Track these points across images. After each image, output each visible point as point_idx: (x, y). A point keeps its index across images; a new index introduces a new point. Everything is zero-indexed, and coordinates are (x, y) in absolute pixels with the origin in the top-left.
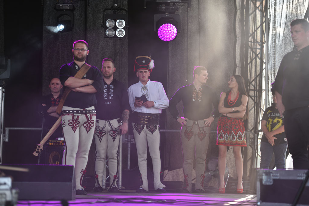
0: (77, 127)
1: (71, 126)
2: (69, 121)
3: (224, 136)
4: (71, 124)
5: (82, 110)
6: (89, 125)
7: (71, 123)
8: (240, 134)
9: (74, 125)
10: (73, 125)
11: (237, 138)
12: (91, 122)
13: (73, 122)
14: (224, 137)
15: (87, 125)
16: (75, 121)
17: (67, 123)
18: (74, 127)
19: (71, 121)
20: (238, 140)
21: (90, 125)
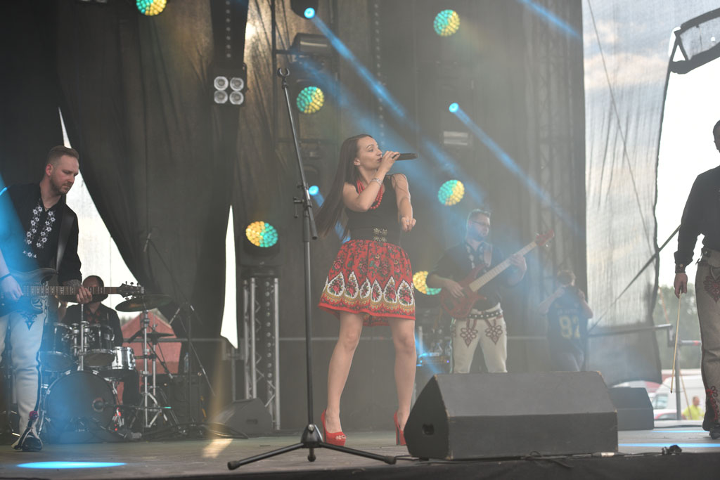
0: (473, 338)
1: (464, 337)
2: (461, 330)
3: (357, 287)
4: (463, 335)
5: (480, 313)
6: (494, 333)
7: (464, 333)
8: (404, 287)
9: (469, 336)
10: (467, 336)
11: (385, 295)
12: (496, 329)
13: (467, 331)
14: (357, 290)
15: (492, 334)
16: (470, 331)
17: (459, 332)
18: (468, 338)
19: (464, 331)
20: (386, 300)
21: (497, 333)
